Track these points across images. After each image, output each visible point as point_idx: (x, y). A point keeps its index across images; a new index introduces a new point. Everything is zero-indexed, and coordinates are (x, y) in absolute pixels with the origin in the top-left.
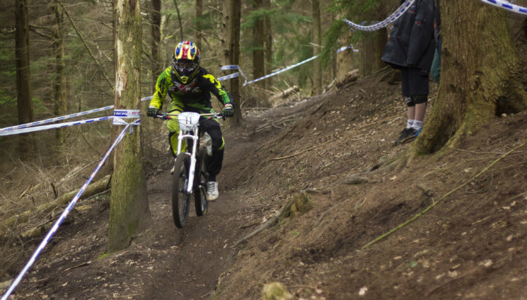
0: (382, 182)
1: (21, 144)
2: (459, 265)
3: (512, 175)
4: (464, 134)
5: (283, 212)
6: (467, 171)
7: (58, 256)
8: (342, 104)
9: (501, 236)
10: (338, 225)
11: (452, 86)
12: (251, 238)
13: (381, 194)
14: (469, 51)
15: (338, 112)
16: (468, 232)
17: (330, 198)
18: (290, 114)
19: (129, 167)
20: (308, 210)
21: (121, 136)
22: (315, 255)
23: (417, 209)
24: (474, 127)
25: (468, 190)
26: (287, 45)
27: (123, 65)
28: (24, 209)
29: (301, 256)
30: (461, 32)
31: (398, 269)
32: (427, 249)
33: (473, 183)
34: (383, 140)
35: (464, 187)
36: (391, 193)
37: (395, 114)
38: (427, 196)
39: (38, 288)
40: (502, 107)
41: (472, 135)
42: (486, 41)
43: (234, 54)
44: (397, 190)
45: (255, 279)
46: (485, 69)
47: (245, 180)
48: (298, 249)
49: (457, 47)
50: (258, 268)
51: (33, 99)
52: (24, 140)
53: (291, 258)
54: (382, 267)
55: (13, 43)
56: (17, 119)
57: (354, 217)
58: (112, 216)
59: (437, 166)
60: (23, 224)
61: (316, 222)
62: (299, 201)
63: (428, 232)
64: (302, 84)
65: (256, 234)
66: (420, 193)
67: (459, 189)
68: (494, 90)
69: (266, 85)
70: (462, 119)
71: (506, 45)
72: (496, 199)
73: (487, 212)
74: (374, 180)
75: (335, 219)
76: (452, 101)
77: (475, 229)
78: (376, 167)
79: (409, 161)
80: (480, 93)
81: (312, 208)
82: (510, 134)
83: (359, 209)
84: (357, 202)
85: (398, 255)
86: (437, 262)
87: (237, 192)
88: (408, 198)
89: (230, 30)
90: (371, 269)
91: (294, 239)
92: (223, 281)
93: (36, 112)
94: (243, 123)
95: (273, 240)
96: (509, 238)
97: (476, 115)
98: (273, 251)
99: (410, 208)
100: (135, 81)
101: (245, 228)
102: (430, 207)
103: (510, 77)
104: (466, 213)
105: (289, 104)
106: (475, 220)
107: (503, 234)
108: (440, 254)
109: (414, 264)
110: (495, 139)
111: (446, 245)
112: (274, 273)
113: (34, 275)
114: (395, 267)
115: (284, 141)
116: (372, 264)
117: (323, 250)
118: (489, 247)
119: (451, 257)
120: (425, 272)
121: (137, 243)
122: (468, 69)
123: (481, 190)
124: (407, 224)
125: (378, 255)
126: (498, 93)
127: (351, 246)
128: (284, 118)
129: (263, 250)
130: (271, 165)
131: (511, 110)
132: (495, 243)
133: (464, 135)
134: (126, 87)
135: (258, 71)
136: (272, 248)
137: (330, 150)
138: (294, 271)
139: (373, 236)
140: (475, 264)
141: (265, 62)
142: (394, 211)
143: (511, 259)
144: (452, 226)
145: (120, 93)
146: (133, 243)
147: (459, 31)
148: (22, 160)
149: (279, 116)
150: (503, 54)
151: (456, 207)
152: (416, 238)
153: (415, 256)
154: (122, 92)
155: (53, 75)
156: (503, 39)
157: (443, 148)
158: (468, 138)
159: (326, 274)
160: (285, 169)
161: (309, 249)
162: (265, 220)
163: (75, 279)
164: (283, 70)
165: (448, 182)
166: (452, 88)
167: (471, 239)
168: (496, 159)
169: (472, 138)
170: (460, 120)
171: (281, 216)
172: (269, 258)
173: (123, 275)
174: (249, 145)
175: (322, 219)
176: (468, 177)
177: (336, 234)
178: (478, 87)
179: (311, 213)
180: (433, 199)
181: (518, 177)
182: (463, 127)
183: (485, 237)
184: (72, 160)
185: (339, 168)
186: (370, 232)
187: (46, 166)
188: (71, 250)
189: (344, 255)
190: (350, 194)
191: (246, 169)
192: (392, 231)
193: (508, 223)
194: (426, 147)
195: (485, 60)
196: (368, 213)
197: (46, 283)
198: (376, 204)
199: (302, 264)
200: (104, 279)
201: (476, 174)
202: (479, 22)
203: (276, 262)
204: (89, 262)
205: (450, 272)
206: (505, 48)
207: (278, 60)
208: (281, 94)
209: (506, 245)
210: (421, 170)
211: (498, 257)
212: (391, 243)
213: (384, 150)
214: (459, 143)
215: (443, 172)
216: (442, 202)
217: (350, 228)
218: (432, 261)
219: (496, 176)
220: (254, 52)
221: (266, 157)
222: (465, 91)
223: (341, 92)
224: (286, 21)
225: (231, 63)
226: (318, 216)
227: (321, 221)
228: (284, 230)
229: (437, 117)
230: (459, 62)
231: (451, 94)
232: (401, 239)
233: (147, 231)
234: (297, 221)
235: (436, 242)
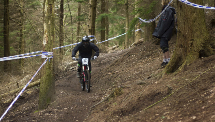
0: (151, 84)
1: (5, 66)
2: (182, 118)
3: (205, 82)
5: (111, 95)
6: (186, 80)
7: (18, 111)
8: (136, 52)
9: (200, 107)
10: (133, 101)
11: (181, 45)
12: (97, 105)
13: (151, 89)
14: (188, 31)
15: (135, 55)
16: (186, 105)
17: (130, 90)
18: (115, 56)
19: (48, 75)
21: (45, 62)
22: (123, 113)
23: (166, 95)
24: (190, 62)
25: (187, 88)
26: (115, 28)
27: (46, 33)
28: (5, 92)
29: (117, 113)
30: (185, 23)
31: (157, 119)
32: (169, 111)
33: (189, 85)
34: (153, 67)
35: (185, 86)
36: (155, 88)
37: (158, 57)
38: (170, 89)
40: (202, 54)
42: (196, 27)
43: (93, 31)
44: (157, 87)
46: (195, 38)
47: (96, 82)
48: (116, 110)
49: (184, 29)
50: (99, 118)
51: (10, 48)
52: (6, 64)
53: (113, 114)
54: (150, 118)
55: (3, 24)
56: (4, 56)
57: (139, 98)
58: (41, 95)
59: (174, 78)
60: (4, 98)
61: (124, 99)
62: (117, 91)
63: (170, 104)
64: (120, 44)
65: (99, 104)
66: (167, 88)
67: (183, 87)
68: (199, 47)
69: (106, 44)
70: (185, 59)
71: (204, 29)
72: (198, 92)
73: (194, 97)
74: (148, 83)
75: (132, 98)
76: (181, 51)
77: (189, 104)
78: (149, 78)
79: (163, 75)
80: (193, 48)
81: (122, 94)
82: (205, 65)
83: (142, 95)
84: (141, 92)
85: (157, 114)
86: (173, 117)
88: (162, 90)
89: (91, 21)
90: (146, 119)
91: (115, 106)
93: (11, 53)
95: (106, 107)
96: (203, 108)
97: (191, 57)
98: (106, 111)
99: (163, 94)
100: (51, 40)
101: (95, 101)
102: (171, 94)
103: (205, 42)
104: (186, 97)
105: (115, 52)
106: (189, 100)
107: (201, 106)
108: (175, 113)
109: (164, 117)
110: (199, 67)
111: (177, 110)
112: (106, 120)
113: (8, 119)
114: (156, 118)
115: (113, 66)
116: (146, 117)
117: (127, 111)
118: (195, 111)
119: (179, 115)
120: (168, 121)
122: (188, 38)
123: (192, 88)
124: (161, 101)
125: (149, 114)
126: (200, 49)
127: (138, 110)
128: (113, 58)
129: (102, 110)
130: (107, 76)
131: (205, 55)
132: (197, 109)
133: (186, 65)
134: (47, 42)
135: (103, 38)
136: (105, 110)
137: (131, 71)
138: (114, 119)
139: (147, 106)
140: (189, 118)
141: (106, 35)
142: (156, 96)
143: (204, 116)
144: (180, 102)
145: (45, 45)
146: (49, 107)
148: (5, 72)
149: (111, 57)
150: (202, 32)
151: (182, 94)
152: (164, 107)
153: (164, 114)
154: (46, 44)
155: (19, 38)
156: (203, 26)
157: (177, 71)
158: (188, 67)
159: (127, 121)
160: (112, 78)
161: (121, 110)
162: (103, 98)
163: (24, 121)
164: (113, 38)
165: (178, 84)
166: (181, 46)
167: (187, 107)
168: (198, 75)
169: (190, 66)
170: (184, 59)
171: (109, 97)
172: (104, 114)
173: (44, 120)
174: (98, 68)
176: (187, 82)
177: (132, 104)
178: (192, 46)
179: (122, 96)
180: (172, 91)
181: (207, 83)
182: (185, 62)
183: (193, 107)
184: (25, 72)
185: (134, 78)
186: (146, 104)
187: (15, 75)
188: (24, 109)
189: (135, 113)
190: (138, 88)
191: (96, 78)
192: (155, 104)
193: (203, 101)
194: (170, 70)
195: (195, 35)
196: (145, 96)
198: (149, 93)
199: (117, 116)
200: (36, 121)
201: (190, 81)
202: (193, 19)
203: (107, 115)
204: (30, 114)
205: (178, 121)
206: (203, 30)
207: (111, 34)
208: (112, 48)
209: (202, 110)
210: (168, 79)
211: (199, 115)
212: (154, 109)
213: (153, 71)
214: (184, 69)
215: (177, 80)
216: (176, 92)
217: (138, 102)
218: (171, 116)
219: (198, 82)
220: (101, 31)
221: (105, 73)
222: (187, 47)
223: (136, 47)
224: (115, 18)
225: (92, 34)
226: (125, 97)
227: (126, 99)
228: (111, 102)
229: (175, 58)
230: (184, 35)
231: (181, 48)
232: (159, 107)
233: (55, 101)
234: (116, 99)
235: (173, 109)
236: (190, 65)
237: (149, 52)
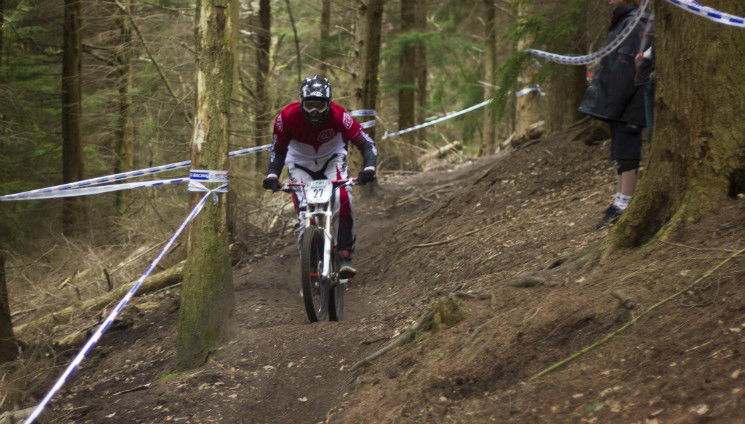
0: (563, 285)
1: (66, 212)
2: (661, 410)
4: (683, 221)
5: (423, 323)
6: (683, 274)
7: (107, 374)
8: (519, 171)
9: (725, 371)
10: (499, 345)
11: (668, 152)
12: (376, 358)
13: (561, 303)
14: (693, 103)
15: (512, 182)
16: (679, 363)
17: (489, 305)
18: (447, 182)
19: (208, 251)
20: (458, 322)
21: (199, 207)
22: (463, 386)
23: (610, 327)
24: (697, 211)
25: (684, 302)
26: (448, 83)
27: (205, 106)
28: (65, 305)
29: (443, 388)
30: (683, 75)
31: (576, 413)
32: (619, 384)
33: (691, 293)
34: (572, 224)
35: (679, 297)
36: (574, 302)
37: (592, 187)
38: (626, 307)
39: (73, 419)
40: (739, 184)
41: (695, 223)
42: (719, 89)
43: (369, 95)
44: (584, 298)
45: (377, 418)
46: (716, 129)
47: (377, 274)
48: (439, 377)
49: (677, 97)
50: (383, 402)
51: (85, 149)
52: (70, 206)
53: (429, 390)
54: (554, 408)
55: (58, 69)
56: (61, 176)
57: (520, 335)
58: (183, 319)
59: (642, 265)
60: (62, 326)
61: (468, 340)
62: (445, 308)
63: (623, 360)
64: (467, 138)
65: (383, 354)
66: (616, 303)
67: (671, 300)
68: (728, 159)
69: (417, 139)
70: (682, 199)
72: (722, 317)
73: (708, 335)
74: (553, 283)
75: (495, 336)
76: (667, 174)
77: (688, 359)
78: (557, 264)
79: (604, 256)
80: (708, 163)
81: (463, 319)
83: (529, 323)
84: (527, 314)
85: (579, 392)
86: (632, 404)
87: (363, 291)
88: (599, 310)
89: (364, 61)
90: (539, 411)
91: (435, 364)
92: (333, 419)
93: (88, 166)
94: (379, 193)
95: (407, 363)
96: (735, 374)
97: (700, 194)
98: (404, 378)
99: (601, 324)
100: (222, 131)
101: (369, 343)
102: (627, 324)
104: (680, 335)
105: (447, 167)
106: (689, 346)
107: (727, 368)
108: (637, 393)
109: (599, 407)
110: (727, 229)
111: (647, 381)
112: (404, 411)
113: (70, 401)
114: (572, 409)
115: (436, 220)
116: (542, 403)
117: (475, 380)
118: (705, 386)
119: (650, 398)
120: (612, 419)
121: (216, 360)
122: (691, 129)
123: (701, 303)
124: (595, 348)
125: (550, 391)
126: (734, 164)
127: (515, 376)
128: (437, 187)
129: (393, 376)
130: (414, 254)
132: (715, 380)
134: (207, 138)
135: (405, 119)
136: (404, 374)
137: (497, 236)
138: (431, 409)
139: (547, 363)
140: (685, 410)
141: (416, 105)
142: (577, 328)
143: (734, 405)
144: (658, 353)
145: (199, 147)
146: (211, 360)
147: (680, 74)
148: (66, 234)
149: (431, 185)
151: (665, 325)
152: (605, 368)
153: (603, 394)
154: (203, 145)
155: (114, 116)
157: (652, 240)
158: (690, 227)
159: (476, 415)
160: (432, 261)
161: (456, 377)
162: (397, 333)
163: (127, 408)
164: (441, 119)
165: (656, 289)
166: (668, 155)
167: (682, 373)
168: (724, 259)
169: (697, 227)
170: (677, 201)
171: (419, 328)
172: (399, 388)
173: (195, 405)
174: (386, 224)
175: (476, 336)
176: (684, 283)
177: (495, 358)
178: (704, 154)
179: (461, 326)
180: (632, 312)
182: (681, 211)
183: (702, 371)
184: (135, 237)
185: (507, 263)
186: (542, 357)
187: (99, 244)
188: (126, 366)
189: (504, 389)
190: (518, 300)
191: (379, 258)
192: (573, 356)
193: (736, 352)
194: (628, 238)
195: (717, 116)
196: (540, 329)
197: (85, 412)
198: (552, 317)
199: (443, 399)
200: (166, 409)
201: (696, 279)
202: (710, 61)
203: (409, 394)
204: (148, 385)
205: (647, 421)
207: (435, 104)
208: (435, 153)
209: (730, 383)
210: (619, 270)
211: (718, 401)
212: (570, 374)
213: (572, 238)
214: (675, 234)
215: (650, 274)
216: (646, 318)
217: (515, 350)
218: (624, 403)
219: (723, 283)
220: (401, 92)
221: (408, 242)
222: (686, 160)
223: (517, 154)
224: (447, 49)
225: (365, 106)
226: (471, 331)
227: (474, 338)
228: (422, 349)
229: (645, 196)
230: (679, 117)
231: (667, 163)
232: (584, 369)
233: (231, 343)
234: (441, 337)
235: (633, 375)
236: (697, 221)
237: (563, 170)
